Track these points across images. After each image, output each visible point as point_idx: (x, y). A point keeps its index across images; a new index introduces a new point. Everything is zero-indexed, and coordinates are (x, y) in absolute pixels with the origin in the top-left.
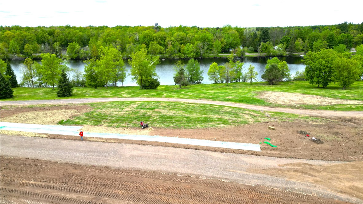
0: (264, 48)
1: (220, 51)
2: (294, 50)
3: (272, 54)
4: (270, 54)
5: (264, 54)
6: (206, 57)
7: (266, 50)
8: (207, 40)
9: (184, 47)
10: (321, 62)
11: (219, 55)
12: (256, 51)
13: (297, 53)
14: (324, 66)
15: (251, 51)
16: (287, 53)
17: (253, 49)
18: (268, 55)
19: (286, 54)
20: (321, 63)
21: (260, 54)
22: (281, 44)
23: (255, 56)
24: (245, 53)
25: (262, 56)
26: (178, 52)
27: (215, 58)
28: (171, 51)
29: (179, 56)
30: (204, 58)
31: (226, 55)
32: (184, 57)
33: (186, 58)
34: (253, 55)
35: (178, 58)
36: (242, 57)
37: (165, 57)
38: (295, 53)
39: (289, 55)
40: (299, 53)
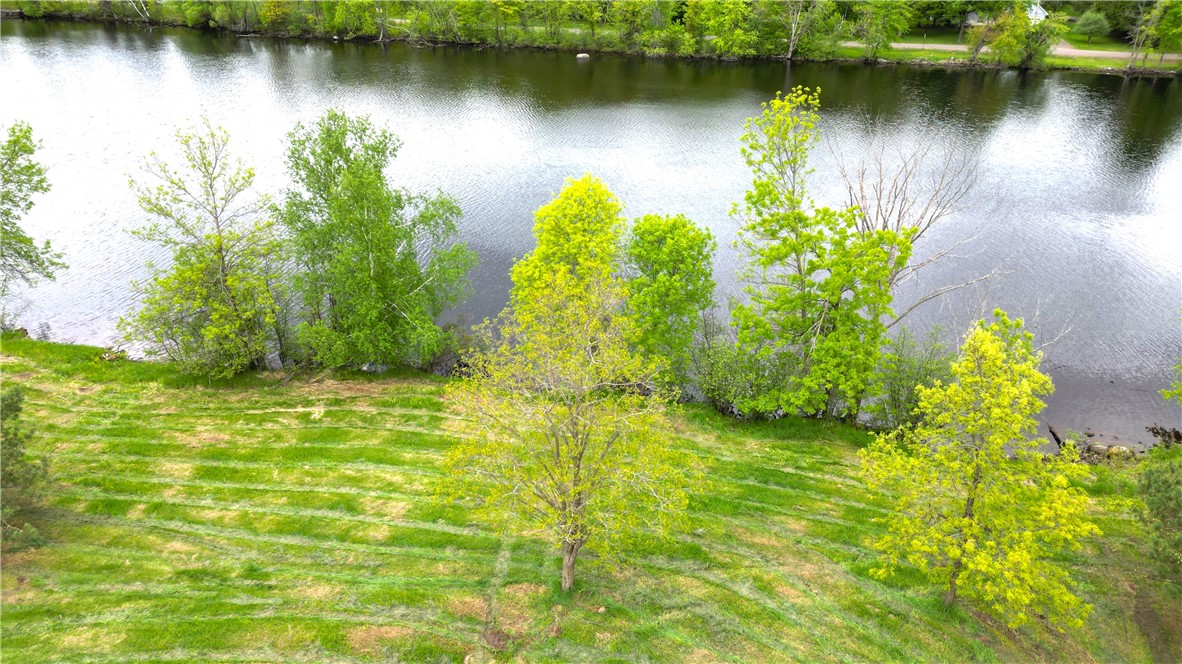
0: (1177, 22)
1: (903, 26)
5: (1167, 56)
6: (816, 56)
11: (894, 45)
12: (1120, 36)
15: (1091, 34)
17: (1106, 24)
21: (1141, 55)
23: (1107, 67)
24: (1052, 48)
25: (1152, 73)
26: (669, 20)
27: (869, 63)
28: (634, 14)
29: (671, 44)
30: (807, 61)
31: (936, 51)
32: (697, 51)
33: (704, 53)
34: (1095, 58)
35: (662, 51)
36: (1027, 69)
37: (600, 45)
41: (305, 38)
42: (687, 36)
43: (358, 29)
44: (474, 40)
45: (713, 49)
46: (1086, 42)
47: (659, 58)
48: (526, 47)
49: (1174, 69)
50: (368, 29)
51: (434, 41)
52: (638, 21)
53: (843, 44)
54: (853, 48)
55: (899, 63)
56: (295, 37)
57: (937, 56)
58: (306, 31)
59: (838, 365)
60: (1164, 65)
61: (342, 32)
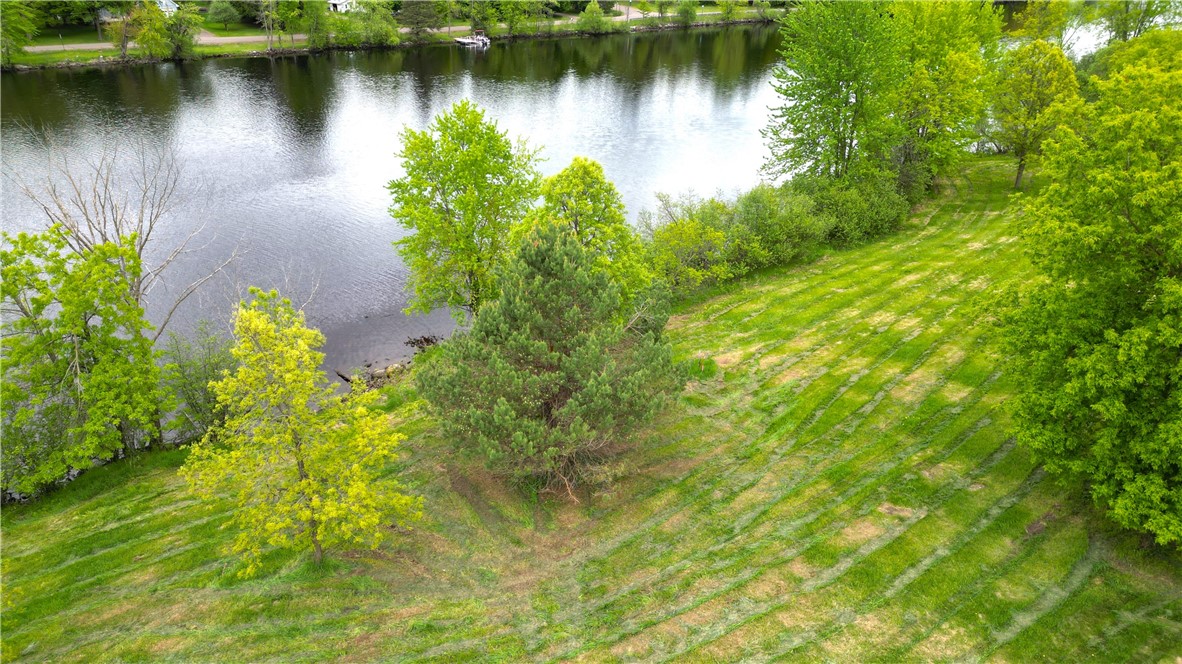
0: (290, 6)
1: (30, 28)
2: (431, 16)
3: (336, 38)
4: (327, 38)
5: (296, 37)
7: (301, 16)
11: (27, 49)
12: (250, 21)
13: (445, 29)
15: (225, 21)
16: (404, 30)
17: (234, 12)
18: (320, 45)
19: (400, 36)
21: (275, 38)
23: (252, 50)
24: (196, 37)
25: (291, 52)
27: (8, 72)
31: (79, 51)
34: (238, 44)
36: (181, 60)
38: (435, 30)
39: (414, 38)
40: (452, 29)
46: (225, 30)
49: (305, 47)
55: (43, 68)
57: (83, 56)
59: (118, 396)
60: (297, 44)
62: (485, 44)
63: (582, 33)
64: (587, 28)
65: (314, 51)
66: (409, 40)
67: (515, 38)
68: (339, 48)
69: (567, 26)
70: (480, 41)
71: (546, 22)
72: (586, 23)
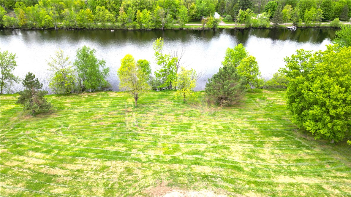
0: (243, 17)
1: (188, 21)
3: (252, 25)
4: (250, 25)
5: (242, 24)
6: (169, 28)
7: (245, 19)
8: (173, 6)
9: (140, 14)
10: (329, 85)
11: (186, 25)
12: (233, 20)
13: (283, 24)
14: (336, 99)
15: (229, 20)
16: (272, 24)
17: (231, 17)
18: (247, 27)
19: (270, 25)
20: (327, 89)
21: (237, 24)
22: (265, 13)
23: (231, 27)
24: (219, 24)
25: (240, 28)
26: (133, 21)
27: (181, 29)
28: (124, 19)
29: (134, 26)
30: (167, 29)
31: (196, 26)
32: (141, 28)
33: (143, 28)
34: (229, 26)
35: (132, 28)
36: (215, 29)
37: (116, 27)
38: (281, 24)
39: (274, 26)
40: (287, 24)
41: (33, 29)
42: (138, 24)
43: (49, 26)
44: (82, 28)
45: (144, 27)
46: (227, 22)
47: (132, 30)
48: (97, 29)
49: (244, 27)
50: (52, 26)
51: (71, 28)
52: (125, 21)
53: (174, 25)
54: (177, 26)
55: (188, 29)
56: (30, 29)
57: (196, 27)
58: (33, 27)
60: (242, 26)
61: (44, 27)
62: (295, 29)
63: (331, 27)
64: (333, 26)
65: (246, 29)
66: (273, 26)
67: (306, 27)
68: (253, 28)
69: (326, 25)
70: (293, 28)
71: (319, 23)
72: (333, 24)
